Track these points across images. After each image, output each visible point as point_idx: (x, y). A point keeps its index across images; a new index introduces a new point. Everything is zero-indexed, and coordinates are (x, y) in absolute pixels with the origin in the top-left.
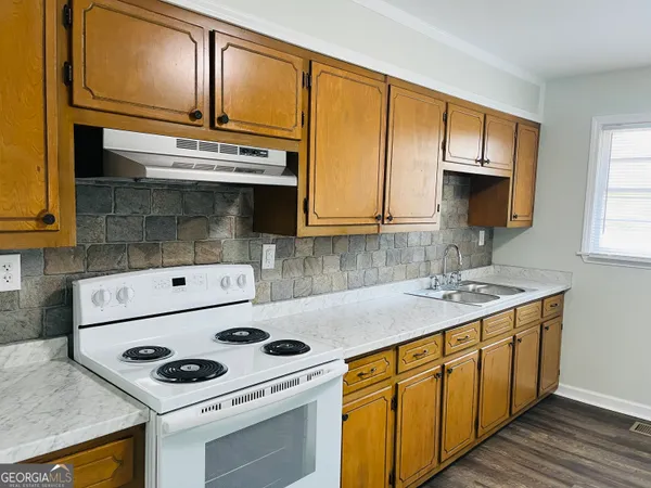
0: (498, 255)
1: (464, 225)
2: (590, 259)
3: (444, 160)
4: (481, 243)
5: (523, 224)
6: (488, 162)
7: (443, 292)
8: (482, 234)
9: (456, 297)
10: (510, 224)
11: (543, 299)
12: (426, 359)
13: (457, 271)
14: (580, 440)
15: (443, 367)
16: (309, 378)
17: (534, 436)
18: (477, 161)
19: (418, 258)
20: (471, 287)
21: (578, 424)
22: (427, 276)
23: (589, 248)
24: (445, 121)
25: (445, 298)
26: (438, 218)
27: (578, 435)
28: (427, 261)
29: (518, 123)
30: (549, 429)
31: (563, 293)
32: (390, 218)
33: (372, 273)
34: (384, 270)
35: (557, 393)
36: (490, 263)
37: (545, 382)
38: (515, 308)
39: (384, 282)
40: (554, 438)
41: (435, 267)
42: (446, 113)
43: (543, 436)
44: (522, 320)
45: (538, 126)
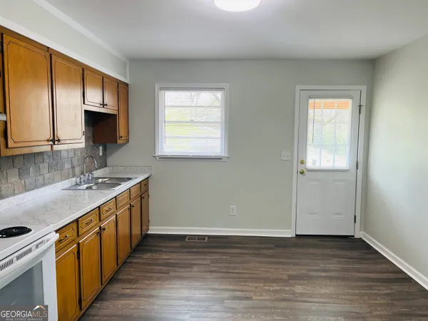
0: (110, 160)
1: (91, 143)
2: (160, 158)
3: (84, 103)
4: (101, 154)
5: (125, 142)
6: (106, 105)
7: (86, 186)
8: (101, 148)
9: (94, 187)
10: (119, 142)
11: (140, 183)
12: (93, 224)
13: (91, 172)
14: (166, 252)
15: (100, 228)
16: (37, 247)
17: (145, 256)
18: (101, 104)
19: (67, 166)
20: (100, 180)
21: (162, 244)
22: (73, 177)
23: (159, 153)
24: (83, 80)
25: (87, 188)
26: (83, 139)
27: (164, 250)
28: (73, 167)
29: (119, 83)
30: (150, 251)
31: (148, 178)
32: (59, 141)
33: (40, 178)
34: (47, 176)
35: (149, 232)
36: (106, 166)
37: (144, 228)
38: (130, 189)
39: (49, 184)
40: (154, 255)
41: (77, 170)
42: (83, 75)
43: (148, 255)
44: (133, 195)
45: (127, 85)
